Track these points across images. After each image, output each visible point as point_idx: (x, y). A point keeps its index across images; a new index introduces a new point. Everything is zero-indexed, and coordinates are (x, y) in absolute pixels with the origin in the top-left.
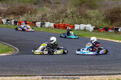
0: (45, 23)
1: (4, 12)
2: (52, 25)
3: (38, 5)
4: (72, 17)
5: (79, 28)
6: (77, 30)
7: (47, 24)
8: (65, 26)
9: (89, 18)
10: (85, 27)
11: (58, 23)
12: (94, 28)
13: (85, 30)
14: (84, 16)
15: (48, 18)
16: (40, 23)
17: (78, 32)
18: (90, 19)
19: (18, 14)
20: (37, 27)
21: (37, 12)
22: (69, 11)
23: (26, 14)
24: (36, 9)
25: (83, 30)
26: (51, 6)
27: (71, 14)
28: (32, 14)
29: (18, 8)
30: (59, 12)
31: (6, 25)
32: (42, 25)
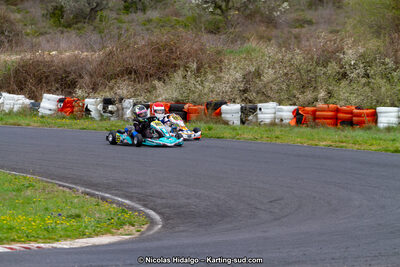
0: (259, 105)
1: (90, 68)
2: (287, 112)
3: (223, 37)
4: (367, 76)
5: (394, 120)
6: (389, 129)
7: (268, 111)
8: (340, 115)
11: (309, 104)
15: (271, 85)
16: (237, 107)
17: (391, 136)
19: (148, 77)
20: (226, 123)
21: (221, 61)
22: (350, 55)
23: (180, 72)
24: (219, 53)
26: (277, 37)
27: (362, 66)
28: (206, 73)
29: (147, 50)
30: (312, 58)
31: (101, 120)
32: (247, 115)
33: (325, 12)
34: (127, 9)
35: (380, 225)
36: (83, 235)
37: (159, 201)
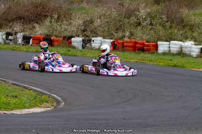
2: (108, 43)
4: (152, 24)
6: (164, 54)
7: (97, 42)
8: (137, 45)
9: (189, 27)
10: (181, 48)
11: (120, 39)
13: (181, 53)
14: (178, 24)
16: (80, 39)
17: (166, 57)
18: (191, 29)
19: (30, 21)
20: (74, 48)
21: (71, 14)
22: (143, 13)
23: (48, 19)
24: (69, 9)
25: (177, 54)
27: (149, 19)
28: (62, 20)
29: (30, 7)
30: (122, 14)
31: (4, 44)
32: (86, 44)
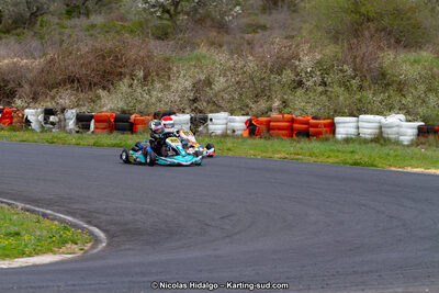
0: (210, 115)
1: (30, 76)
2: (239, 122)
3: (171, 43)
4: (324, 84)
5: (353, 131)
6: (347, 140)
7: (219, 122)
8: (296, 126)
9: (395, 86)
10: (381, 128)
11: (263, 114)
12: (419, 128)
13: (380, 138)
14: (375, 81)
15: (222, 94)
16: (187, 117)
17: (350, 147)
18: (400, 90)
19: (92, 85)
21: (170, 69)
22: (306, 62)
23: (126, 81)
24: (167, 60)
25: (372, 140)
26: (229, 43)
27: (318, 73)
28: (153, 81)
29: (91, 58)
30: (266, 66)
31: (42, 132)
32: (197, 126)
33: (280, 16)
34: (69, 13)
35: (338, 242)
36: (23, 254)
37: (104, 218)
